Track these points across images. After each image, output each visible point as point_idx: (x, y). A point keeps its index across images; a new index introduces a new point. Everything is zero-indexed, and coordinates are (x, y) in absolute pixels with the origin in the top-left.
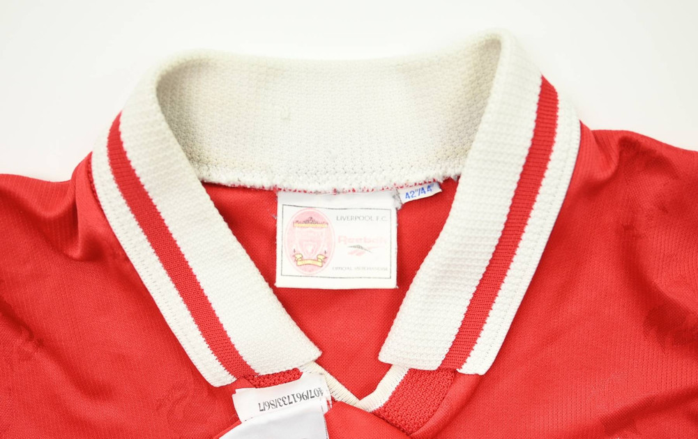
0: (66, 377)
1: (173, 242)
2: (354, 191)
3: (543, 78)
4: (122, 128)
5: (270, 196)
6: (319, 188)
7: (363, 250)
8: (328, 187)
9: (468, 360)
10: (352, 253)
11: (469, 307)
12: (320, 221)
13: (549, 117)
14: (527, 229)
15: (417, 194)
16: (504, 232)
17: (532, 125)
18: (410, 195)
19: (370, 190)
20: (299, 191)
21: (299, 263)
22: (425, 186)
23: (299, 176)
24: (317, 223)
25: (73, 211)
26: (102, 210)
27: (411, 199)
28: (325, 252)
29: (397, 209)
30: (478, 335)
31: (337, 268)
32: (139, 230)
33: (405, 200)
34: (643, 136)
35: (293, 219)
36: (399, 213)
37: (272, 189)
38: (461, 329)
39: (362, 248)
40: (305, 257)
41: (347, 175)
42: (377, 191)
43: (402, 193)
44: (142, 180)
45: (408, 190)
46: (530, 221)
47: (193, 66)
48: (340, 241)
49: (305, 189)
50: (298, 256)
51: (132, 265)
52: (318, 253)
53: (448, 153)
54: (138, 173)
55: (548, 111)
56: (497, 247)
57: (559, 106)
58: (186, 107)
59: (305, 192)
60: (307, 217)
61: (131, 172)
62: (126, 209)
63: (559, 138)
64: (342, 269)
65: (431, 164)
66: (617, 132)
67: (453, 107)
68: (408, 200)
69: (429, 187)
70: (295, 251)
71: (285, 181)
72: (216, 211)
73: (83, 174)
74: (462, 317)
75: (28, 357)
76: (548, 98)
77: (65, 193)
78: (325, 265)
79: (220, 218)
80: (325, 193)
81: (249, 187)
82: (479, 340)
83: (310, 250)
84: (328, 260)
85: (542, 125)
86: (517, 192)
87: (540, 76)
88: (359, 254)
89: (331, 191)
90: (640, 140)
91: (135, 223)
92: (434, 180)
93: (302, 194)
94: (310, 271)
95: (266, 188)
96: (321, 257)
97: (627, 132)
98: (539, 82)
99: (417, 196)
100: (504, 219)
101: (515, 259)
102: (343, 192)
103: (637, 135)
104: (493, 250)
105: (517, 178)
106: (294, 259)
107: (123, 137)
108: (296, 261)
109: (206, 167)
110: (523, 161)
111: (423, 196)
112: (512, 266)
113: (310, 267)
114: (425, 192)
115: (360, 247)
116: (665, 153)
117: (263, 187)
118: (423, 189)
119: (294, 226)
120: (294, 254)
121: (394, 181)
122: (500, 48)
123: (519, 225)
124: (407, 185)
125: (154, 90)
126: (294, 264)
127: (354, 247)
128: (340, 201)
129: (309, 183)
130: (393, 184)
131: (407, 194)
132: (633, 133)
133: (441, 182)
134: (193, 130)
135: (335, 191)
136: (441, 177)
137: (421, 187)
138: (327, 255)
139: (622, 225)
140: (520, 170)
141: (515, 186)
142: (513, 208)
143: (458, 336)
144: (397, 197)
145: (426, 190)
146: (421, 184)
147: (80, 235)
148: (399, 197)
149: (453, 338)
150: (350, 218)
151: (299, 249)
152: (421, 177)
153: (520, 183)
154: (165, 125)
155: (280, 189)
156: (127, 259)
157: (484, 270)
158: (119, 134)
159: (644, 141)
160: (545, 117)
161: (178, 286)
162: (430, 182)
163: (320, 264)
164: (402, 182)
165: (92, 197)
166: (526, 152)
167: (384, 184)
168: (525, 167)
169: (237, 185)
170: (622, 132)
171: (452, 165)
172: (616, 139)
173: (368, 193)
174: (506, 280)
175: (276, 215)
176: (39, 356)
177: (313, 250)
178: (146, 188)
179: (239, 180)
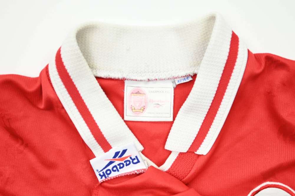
0: (37, 160)
1: (82, 101)
2: (156, 80)
3: (233, 32)
4: (62, 53)
5: (121, 82)
6: (142, 79)
7: (159, 106)
8: (145, 78)
9: (200, 148)
10: (155, 107)
11: (201, 126)
12: (142, 93)
13: (235, 47)
14: (226, 94)
15: (182, 81)
16: (216, 94)
17: (228, 51)
18: (180, 81)
19: (163, 79)
20: (134, 80)
21: (134, 111)
22: (186, 78)
23: (134, 74)
24: (141, 94)
25: (40, 89)
26: (53, 88)
27: (180, 83)
28: (144, 106)
29: (174, 87)
30: (204, 138)
31: (149, 113)
32: (68, 95)
33: (177, 83)
34: (274, 55)
35: (131, 92)
36: (175, 89)
37: (122, 79)
38: (198, 135)
39: (159, 105)
40: (136, 108)
41: (153, 73)
42: (166, 80)
43: (176, 80)
44: (70, 74)
45: (179, 79)
46: (227, 91)
47: (90, 28)
48: (150, 102)
49: (136, 79)
50: (133, 108)
51: (65, 111)
52: (141, 107)
53: (195, 64)
54: (68, 71)
55: (235, 45)
56: (213, 101)
57: (240, 43)
58: (87, 45)
59: (136, 80)
60: (136, 91)
61: (65, 71)
62: (63, 86)
63: (239, 56)
64: (151, 113)
65: (188, 68)
66: (264, 54)
67: (197, 44)
68: (179, 83)
69: (187, 78)
70: (131, 106)
71: (128, 76)
72: (100, 87)
73: (45, 73)
74: (198, 130)
75: (21, 152)
76: (235, 40)
77: (37, 82)
78: (144, 112)
79: (102, 90)
80: (145, 81)
81: (113, 78)
82: (204, 140)
83: (138, 106)
84: (145, 109)
85: (232, 50)
86: (222, 78)
87: (231, 31)
88: (158, 107)
89: (147, 80)
90: (273, 57)
91: (67, 92)
92: (189, 75)
93: (135, 81)
94: (138, 114)
95: (120, 79)
96: (143, 108)
97: (268, 54)
98: (231, 33)
99: (183, 82)
100: (216, 89)
101: (221, 106)
102: (152, 80)
103: (272, 54)
104: (211, 102)
105: (222, 72)
106: (131, 109)
107: (62, 56)
108: (132, 110)
109: (95, 70)
110: (224, 65)
111: (185, 81)
112: (219, 109)
113: (138, 113)
114: (186, 80)
115: (158, 104)
116: (283, 61)
117: (119, 78)
118: (185, 79)
119: (131, 95)
120: (131, 107)
121: (173, 75)
122: (215, 20)
123: (222, 92)
124: (178, 77)
125: (75, 37)
126: (131, 111)
127: (156, 104)
128: (151, 84)
129: (138, 77)
130: (172, 76)
131: (178, 81)
132: (270, 54)
133: (192, 75)
134: (90, 55)
135: (149, 80)
136: (192, 74)
137: (184, 78)
138: (145, 108)
139: (267, 92)
140: (223, 69)
141: (221, 76)
142: (220, 85)
143: (196, 138)
144: (174, 82)
145: (186, 79)
146: (184, 77)
147: (43, 98)
148: (175, 83)
149: (194, 139)
150: (154, 92)
151: (133, 105)
152: (184, 74)
153: (223, 75)
154: (79, 51)
155: (126, 79)
156: (63, 108)
157: (207, 110)
158: (60, 55)
159: (275, 57)
160: (233, 47)
161: (85, 119)
162: (188, 76)
163: (142, 111)
164: (176, 76)
165: (49, 82)
166: (225, 62)
167: (169, 77)
168: (225, 68)
169: (108, 78)
170: (266, 54)
171: (197, 69)
172: (264, 57)
173: (162, 81)
174: (217, 115)
175: (124, 90)
176: (26, 151)
177: (139, 105)
178: (72, 77)
179: (109, 75)
